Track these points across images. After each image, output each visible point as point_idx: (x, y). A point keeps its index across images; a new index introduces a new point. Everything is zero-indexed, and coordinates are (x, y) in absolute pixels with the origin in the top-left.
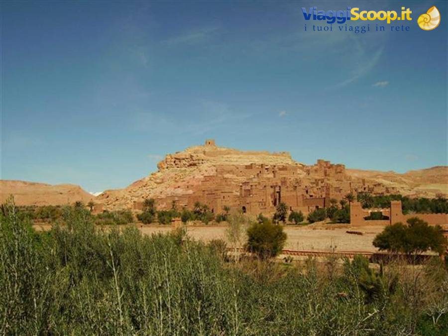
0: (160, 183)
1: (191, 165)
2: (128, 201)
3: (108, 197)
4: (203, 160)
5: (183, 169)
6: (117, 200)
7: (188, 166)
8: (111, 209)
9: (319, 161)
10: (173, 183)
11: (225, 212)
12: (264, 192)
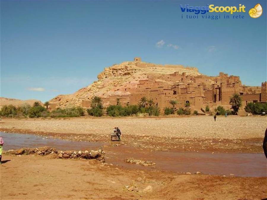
0: (101, 88)
1: (126, 74)
2: (76, 102)
3: (60, 100)
4: (135, 70)
5: (119, 77)
6: (67, 102)
7: (124, 75)
8: (63, 107)
9: (221, 73)
10: (112, 87)
11: (172, 106)
12: (198, 90)
